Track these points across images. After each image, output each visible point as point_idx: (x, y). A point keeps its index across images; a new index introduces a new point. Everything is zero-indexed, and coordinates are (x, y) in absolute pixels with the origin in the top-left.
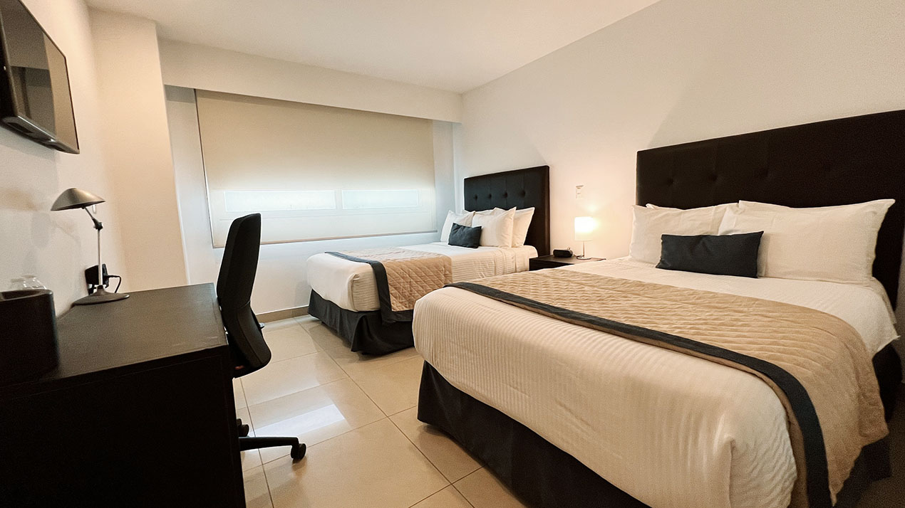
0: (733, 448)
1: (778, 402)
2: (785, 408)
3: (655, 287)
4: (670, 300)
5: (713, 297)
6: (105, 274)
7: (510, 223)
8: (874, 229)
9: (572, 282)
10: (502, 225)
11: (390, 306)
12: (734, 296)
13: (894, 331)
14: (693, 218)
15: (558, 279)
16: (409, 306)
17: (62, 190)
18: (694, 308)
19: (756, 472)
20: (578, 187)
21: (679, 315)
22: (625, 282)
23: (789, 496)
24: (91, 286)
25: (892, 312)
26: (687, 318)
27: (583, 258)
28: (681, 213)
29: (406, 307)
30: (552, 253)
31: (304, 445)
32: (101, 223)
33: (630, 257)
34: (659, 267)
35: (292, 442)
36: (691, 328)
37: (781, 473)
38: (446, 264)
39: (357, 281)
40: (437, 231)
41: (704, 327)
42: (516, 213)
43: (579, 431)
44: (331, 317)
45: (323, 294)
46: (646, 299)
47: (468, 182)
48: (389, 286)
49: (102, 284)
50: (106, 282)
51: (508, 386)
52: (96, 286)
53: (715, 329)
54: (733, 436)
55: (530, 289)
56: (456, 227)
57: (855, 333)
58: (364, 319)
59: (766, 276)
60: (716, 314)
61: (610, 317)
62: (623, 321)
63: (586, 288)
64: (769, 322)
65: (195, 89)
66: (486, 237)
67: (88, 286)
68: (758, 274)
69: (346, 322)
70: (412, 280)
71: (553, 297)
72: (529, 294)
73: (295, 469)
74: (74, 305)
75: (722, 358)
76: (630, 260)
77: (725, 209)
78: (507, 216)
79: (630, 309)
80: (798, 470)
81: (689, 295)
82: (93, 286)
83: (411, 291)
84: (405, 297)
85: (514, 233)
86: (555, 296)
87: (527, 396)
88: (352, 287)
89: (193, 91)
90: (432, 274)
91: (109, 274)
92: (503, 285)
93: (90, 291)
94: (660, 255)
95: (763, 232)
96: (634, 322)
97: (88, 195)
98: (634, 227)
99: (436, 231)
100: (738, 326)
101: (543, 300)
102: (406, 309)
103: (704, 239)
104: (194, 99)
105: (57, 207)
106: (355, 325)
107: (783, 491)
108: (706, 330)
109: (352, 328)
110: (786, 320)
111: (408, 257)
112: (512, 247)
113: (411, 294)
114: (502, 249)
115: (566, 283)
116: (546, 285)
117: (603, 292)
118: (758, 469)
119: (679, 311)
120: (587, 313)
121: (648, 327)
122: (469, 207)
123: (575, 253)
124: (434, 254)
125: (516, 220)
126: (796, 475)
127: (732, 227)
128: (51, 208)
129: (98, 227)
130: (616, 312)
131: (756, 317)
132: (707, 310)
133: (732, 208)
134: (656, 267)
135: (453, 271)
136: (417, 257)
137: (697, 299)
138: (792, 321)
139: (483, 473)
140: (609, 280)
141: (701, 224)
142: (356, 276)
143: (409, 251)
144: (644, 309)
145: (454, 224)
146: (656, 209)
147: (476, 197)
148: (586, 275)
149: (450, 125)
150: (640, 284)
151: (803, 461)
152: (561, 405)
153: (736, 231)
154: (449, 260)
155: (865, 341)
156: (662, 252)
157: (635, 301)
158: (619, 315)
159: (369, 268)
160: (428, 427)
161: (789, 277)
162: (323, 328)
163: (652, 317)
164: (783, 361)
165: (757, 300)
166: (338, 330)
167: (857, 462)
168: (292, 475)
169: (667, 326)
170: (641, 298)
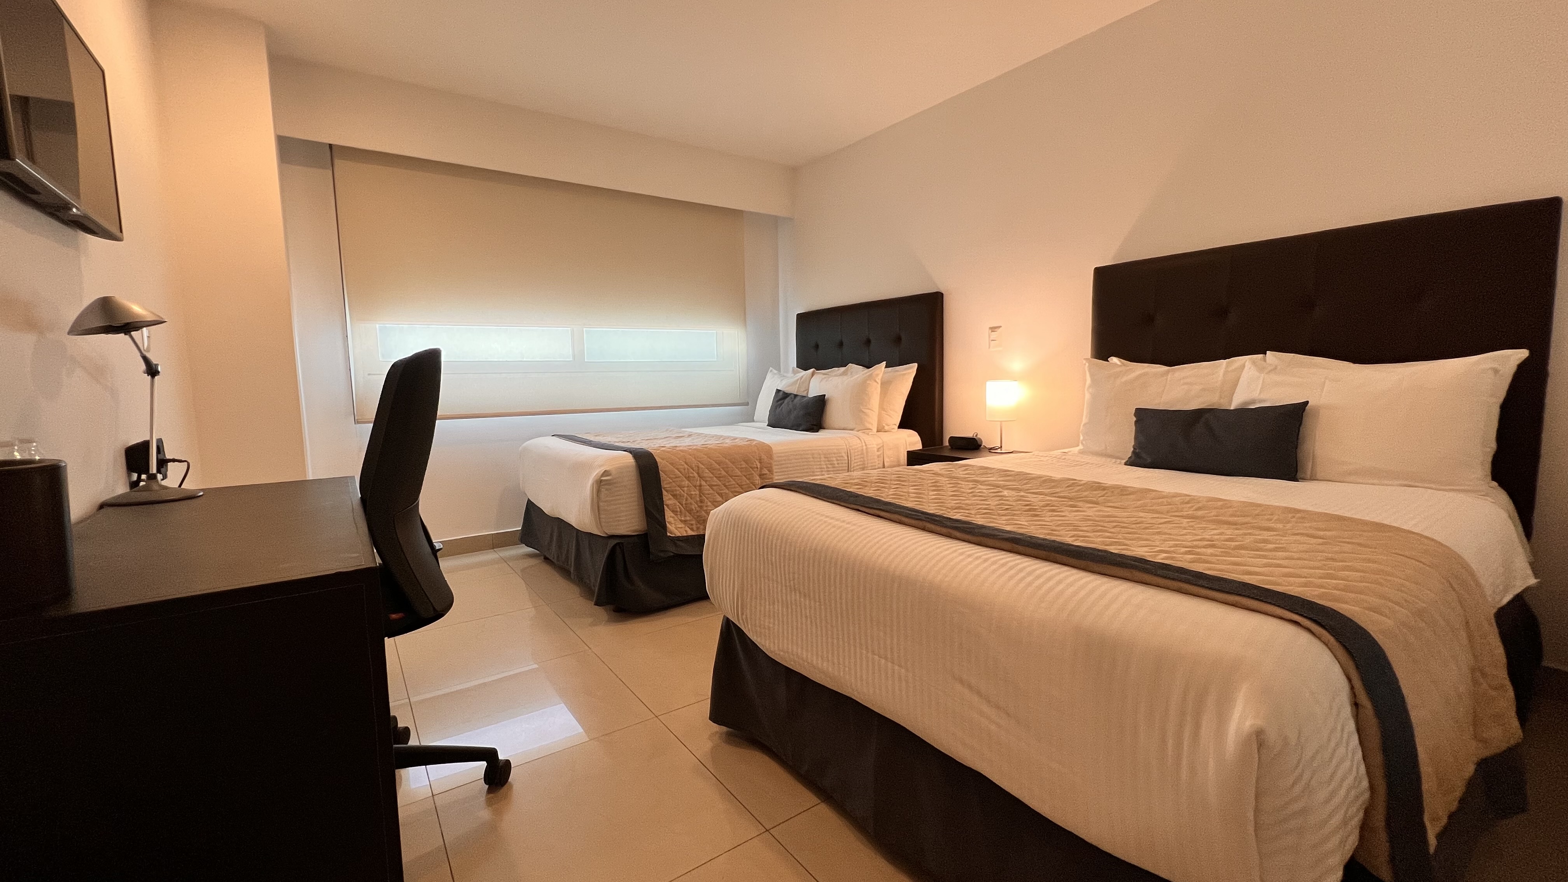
0: (1261, 745)
1: (1337, 669)
2: (1350, 680)
3: (1123, 491)
4: (1149, 511)
5: (1221, 507)
6: (161, 457)
7: (875, 391)
8: (1494, 400)
9: (982, 483)
10: (860, 394)
11: (664, 527)
12: (1260, 505)
13: (1529, 572)
14: (1188, 380)
15: (957, 478)
16: (698, 528)
17: (89, 297)
18: (1191, 524)
19: (1298, 789)
20: (993, 329)
21: (1165, 534)
22: (1072, 483)
23: (1356, 832)
24: (135, 476)
25: (1525, 540)
26: (1179, 538)
27: (999, 451)
28: (1169, 370)
29: (692, 529)
30: (946, 443)
31: (508, 763)
32: (157, 365)
33: (1081, 447)
34: (1131, 463)
35: (488, 755)
36: (1186, 553)
37: (1342, 792)
38: (764, 457)
39: (608, 483)
40: (748, 402)
41: (1210, 551)
42: (884, 373)
43: (993, 727)
44: (560, 547)
45: (547, 507)
46: (1109, 509)
47: (803, 319)
48: (664, 493)
49: (155, 471)
50: (163, 470)
51: (870, 655)
52: (144, 477)
53: (1227, 554)
54: (1260, 723)
55: (908, 493)
56: (782, 397)
57: (1466, 566)
58: (618, 550)
59: (1313, 478)
60: (1229, 532)
61: (1048, 534)
62: (1069, 540)
63: (1006, 493)
64: (1319, 544)
65: (331, 146)
66: (835, 413)
67: (129, 476)
68: (1299, 475)
69: (586, 555)
70: (703, 483)
71: (949, 505)
72: (906, 500)
73: (489, 803)
74: (102, 506)
75: (1240, 595)
76: (1081, 452)
77: (1243, 366)
78: (870, 377)
79: (1080, 523)
80: (1372, 788)
81: (1182, 503)
82: (139, 477)
83: (701, 501)
84: (690, 511)
85: (882, 407)
86: (953, 503)
87: (903, 671)
88: (599, 491)
89: (328, 145)
90: (740, 473)
91: (168, 457)
92: (863, 484)
93: (134, 485)
94: (1133, 443)
95: (1307, 402)
96: (1086, 542)
97: (138, 310)
98: (1087, 396)
99: (747, 404)
100: (1267, 550)
101: (931, 509)
102: (690, 533)
103: (1207, 416)
104: (329, 162)
105: (80, 328)
106: (601, 560)
107: (1345, 822)
108: (1212, 555)
109: (596, 565)
110: (1348, 543)
111: (698, 442)
112: (877, 432)
113: (701, 507)
114: (860, 434)
115: (971, 485)
116: (937, 487)
117: (1032, 498)
118: (1303, 782)
119: (1165, 528)
120: (1008, 528)
121: (1113, 549)
122: (804, 363)
123: (986, 443)
124: (742, 439)
125: (886, 385)
126: (1367, 795)
127: (1255, 395)
128: (67, 330)
129: (152, 371)
130: (1058, 528)
131: (1298, 538)
132: (1214, 527)
133: (1254, 363)
134: (1126, 464)
135: (775, 469)
136: (712, 443)
137: (1196, 510)
138: (1359, 544)
139: (824, 810)
140: (1044, 481)
141: (1204, 390)
142: (606, 473)
143: (699, 434)
144: (1106, 524)
145: (778, 391)
146: (1124, 365)
147: (817, 346)
148: (1005, 473)
149: (772, 223)
150: (1098, 487)
151: (1379, 773)
152: (961, 681)
153: (1264, 401)
154: (767, 450)
155: (1482, 581)
156: (1136, 438)
157: (1091, 511)
158: (1062, 533)
159: (629, 459)
160: (728, 734)
161: (1352, 478)
162: (546, 568)
163: (1120, 536)
164: (1346, 603)
165: (1299, 511)
166: (572, 570)
167: (1471, 784)
168: (485, 814)
169: (1146, 549)
170: (1099, 508)
